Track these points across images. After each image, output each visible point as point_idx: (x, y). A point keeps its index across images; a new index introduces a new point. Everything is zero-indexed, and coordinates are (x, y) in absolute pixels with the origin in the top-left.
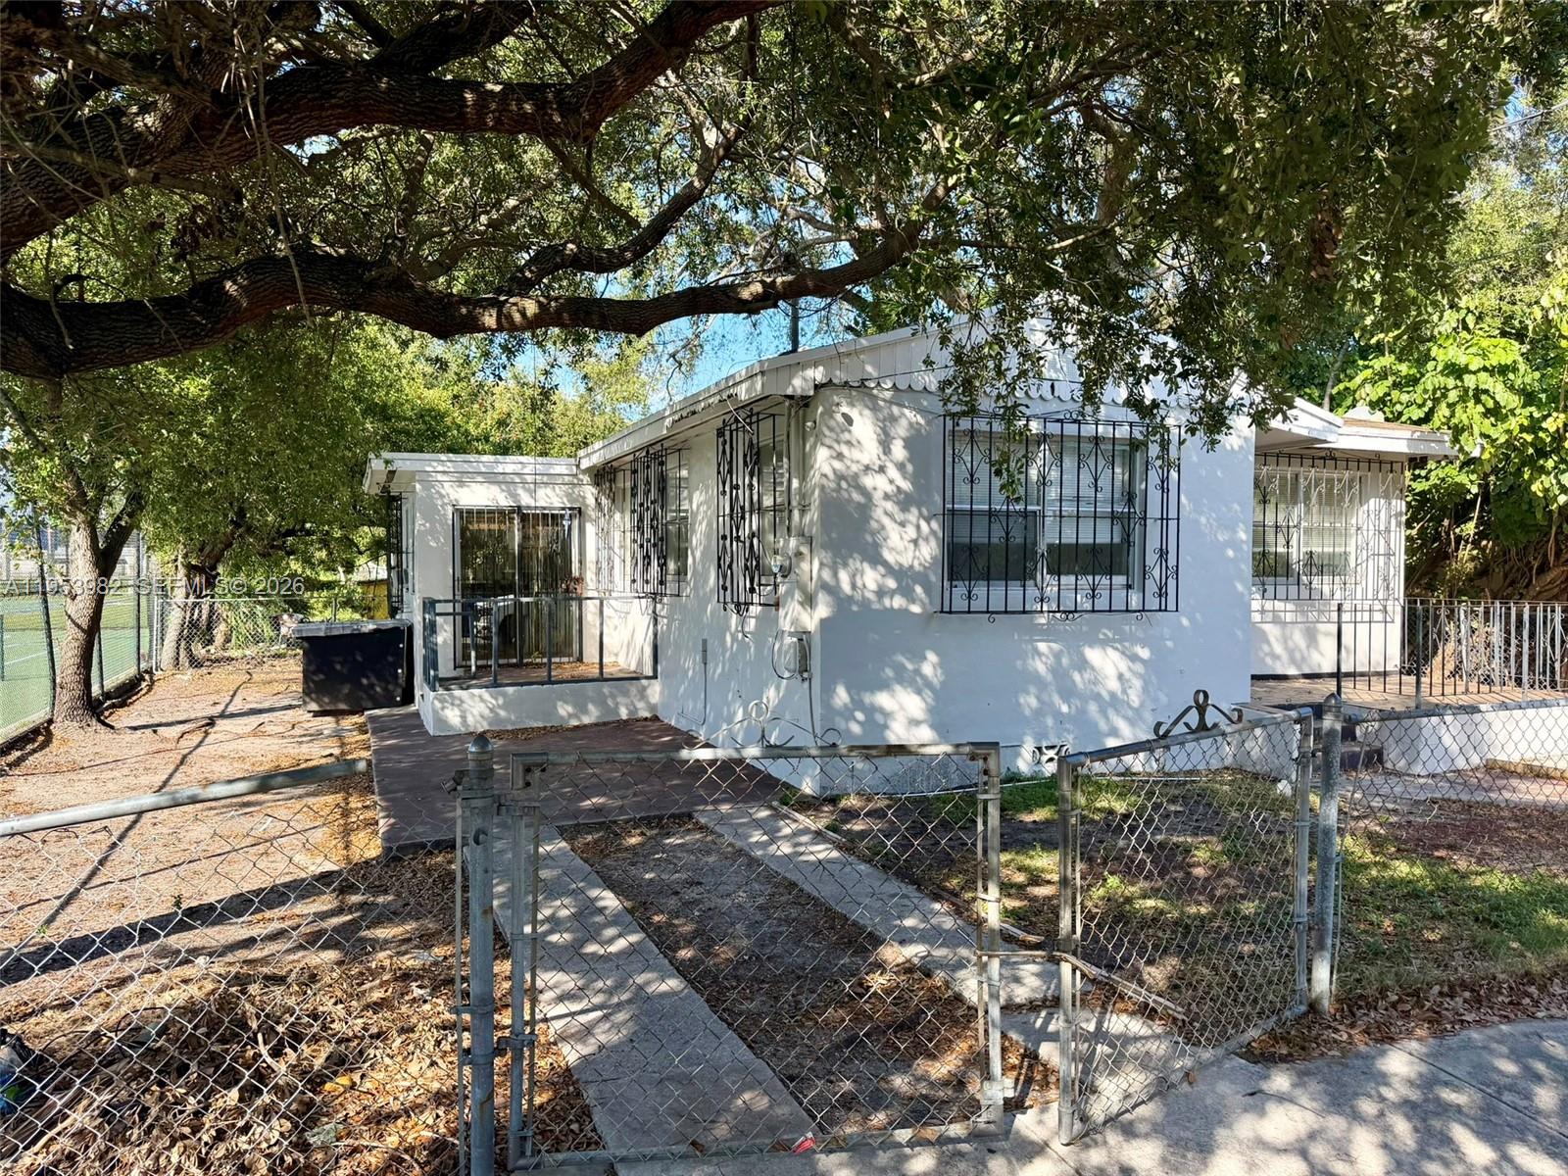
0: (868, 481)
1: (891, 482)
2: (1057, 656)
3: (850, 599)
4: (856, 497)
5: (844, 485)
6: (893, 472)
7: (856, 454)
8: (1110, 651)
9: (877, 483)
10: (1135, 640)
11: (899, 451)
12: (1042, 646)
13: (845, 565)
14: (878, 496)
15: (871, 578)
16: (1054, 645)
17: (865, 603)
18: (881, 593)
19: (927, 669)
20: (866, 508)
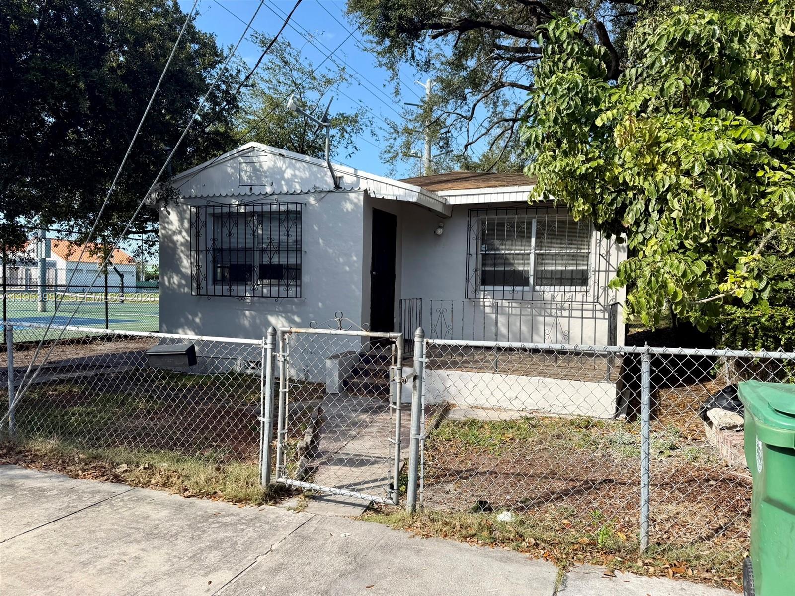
0: (175, 238)
1: (184, 238)
2: (254, 318)
3: (168, 288)
4: (171, 245)
5: (166, 240)
6: (184, 234)
7: (171, 227)
8: (280, 318)
9: (178, 238)
10: (294, 313)
11: (186, 224)
12: (247, 313)
13: (167, 274)
14: (179, 244)
15: (176, 279)
16: (253, 312)
17: (173, 290)
18: (180, 285)
19: (197, 320)
20: (175, 249)
